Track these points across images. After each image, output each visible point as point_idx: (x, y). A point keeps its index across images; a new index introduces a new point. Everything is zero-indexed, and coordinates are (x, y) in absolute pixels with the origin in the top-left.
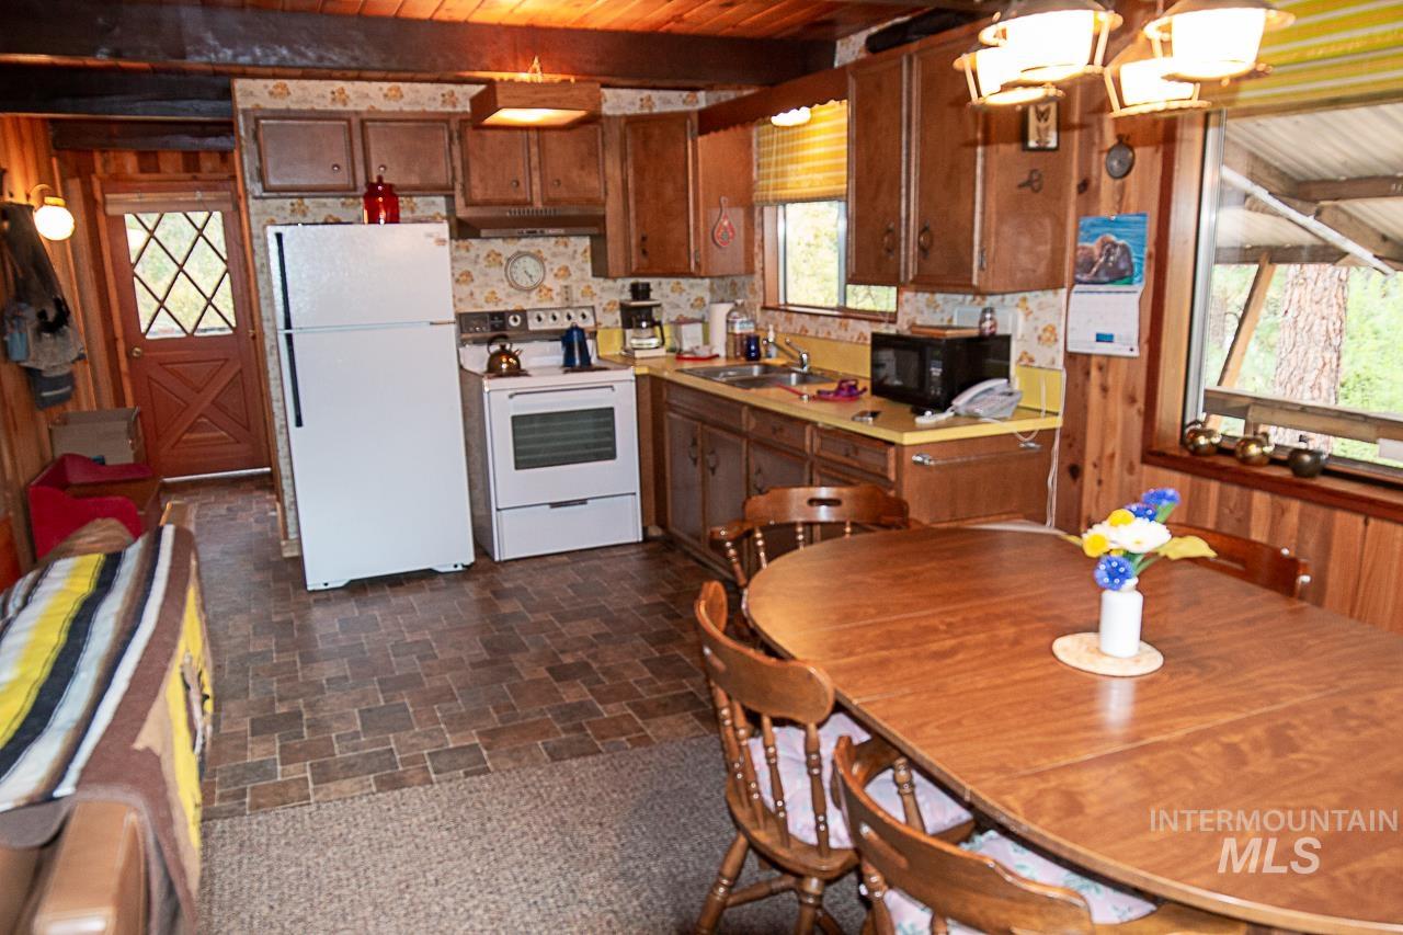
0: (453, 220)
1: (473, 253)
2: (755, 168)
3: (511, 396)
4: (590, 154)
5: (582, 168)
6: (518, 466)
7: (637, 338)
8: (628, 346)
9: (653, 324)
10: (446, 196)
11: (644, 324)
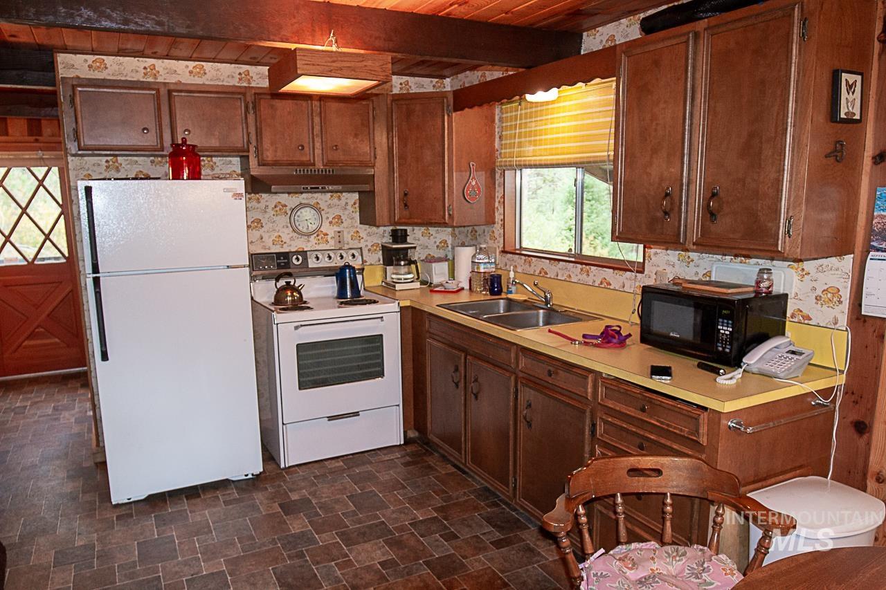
0: (247, 176)
1: (262, 205)
2: (497, 140)
3: (296, 328)
4: (362, 124)
5: (356, 136)
6: (302, 386)
7: (397, 274)
8: (389, 279)
9: (411, 262)
10: (241, 157)
11: (402, 263)
